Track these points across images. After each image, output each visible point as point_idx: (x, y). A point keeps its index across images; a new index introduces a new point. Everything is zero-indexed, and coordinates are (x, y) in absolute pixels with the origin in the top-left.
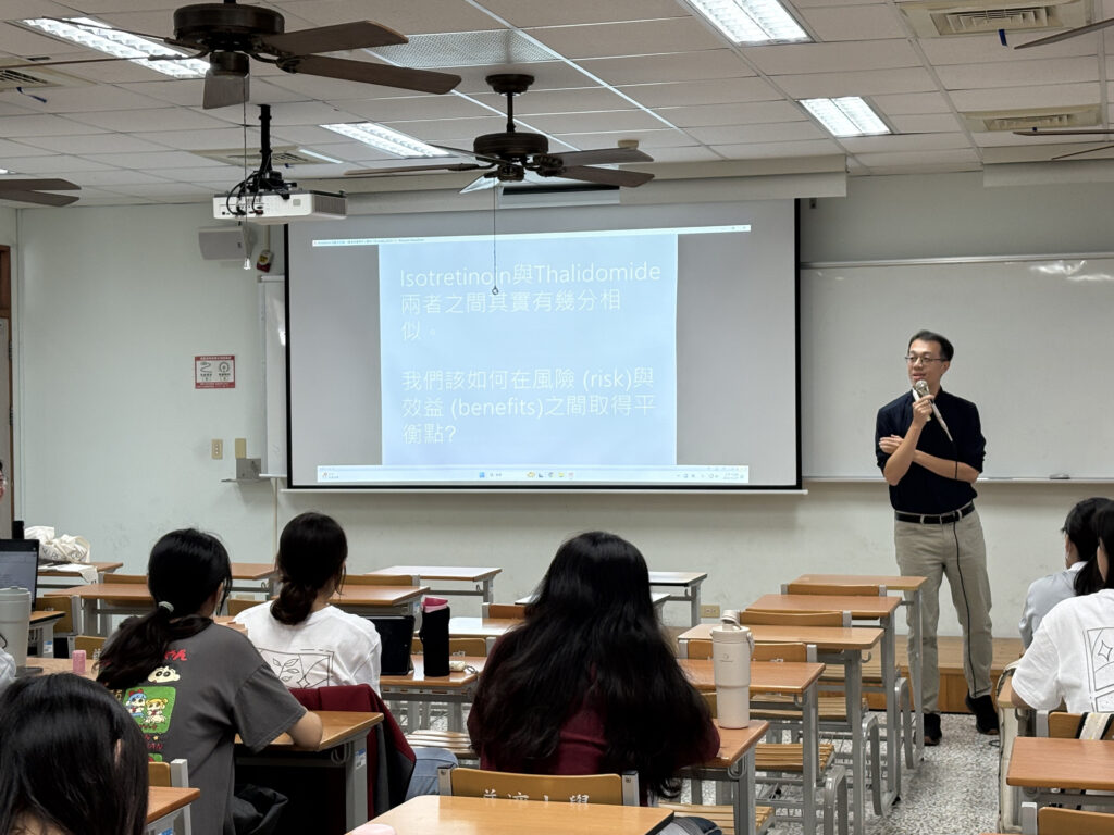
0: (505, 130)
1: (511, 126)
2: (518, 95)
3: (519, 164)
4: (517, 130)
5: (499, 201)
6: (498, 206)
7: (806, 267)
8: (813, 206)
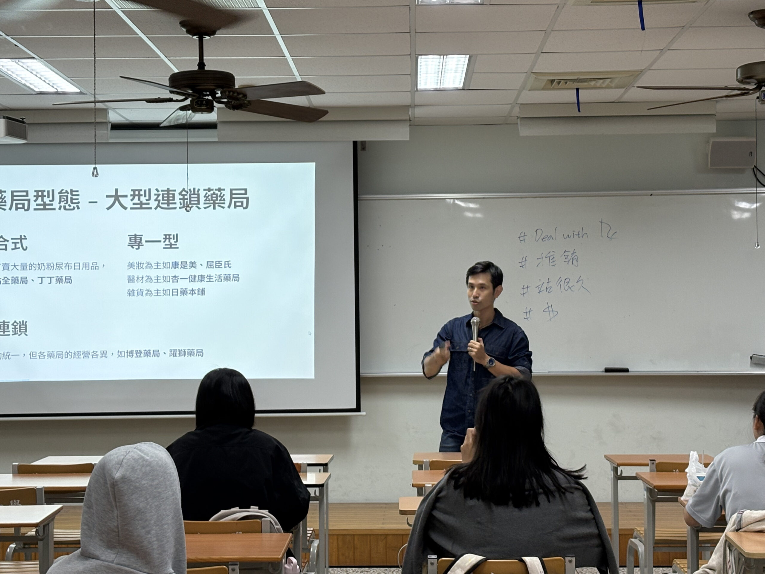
0: (196, 68)
1: (201, 64)
2: (208, 38)
3: (210, 98)
4: (206, 68)
5: (109, 136)
6: (108, 139)
7: (362, 199)
8: (363, 149)
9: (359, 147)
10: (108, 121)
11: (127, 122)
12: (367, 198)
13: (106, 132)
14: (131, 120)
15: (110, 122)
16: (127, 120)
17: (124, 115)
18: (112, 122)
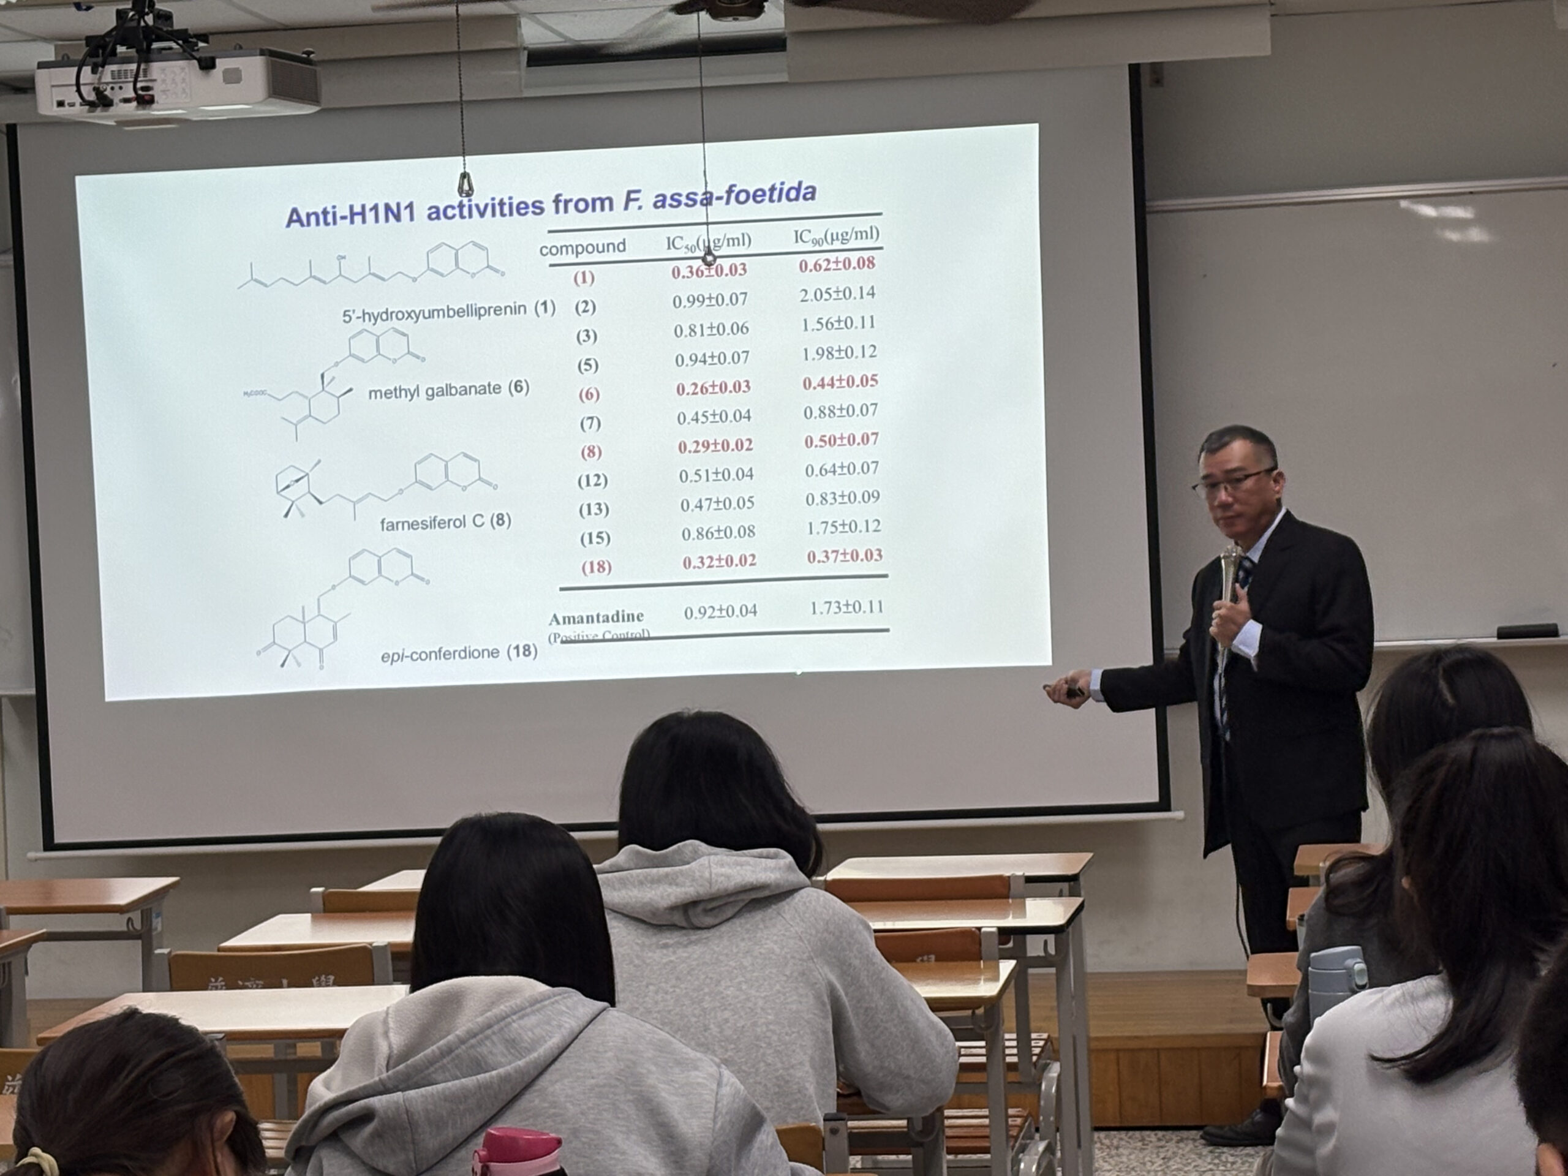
5: (523, 81)
6: (521, 91)
7: (1155, 209)
8: (1158, 81)
9: (1146, 79)
10: (519, 45)
11: (567, 44)
12: (1166, 206)
13: (515, 72)
14: (577, 39)
15: (525, 49)
16: (567, 39)
17: (560, 29)
18: (530, 46)
